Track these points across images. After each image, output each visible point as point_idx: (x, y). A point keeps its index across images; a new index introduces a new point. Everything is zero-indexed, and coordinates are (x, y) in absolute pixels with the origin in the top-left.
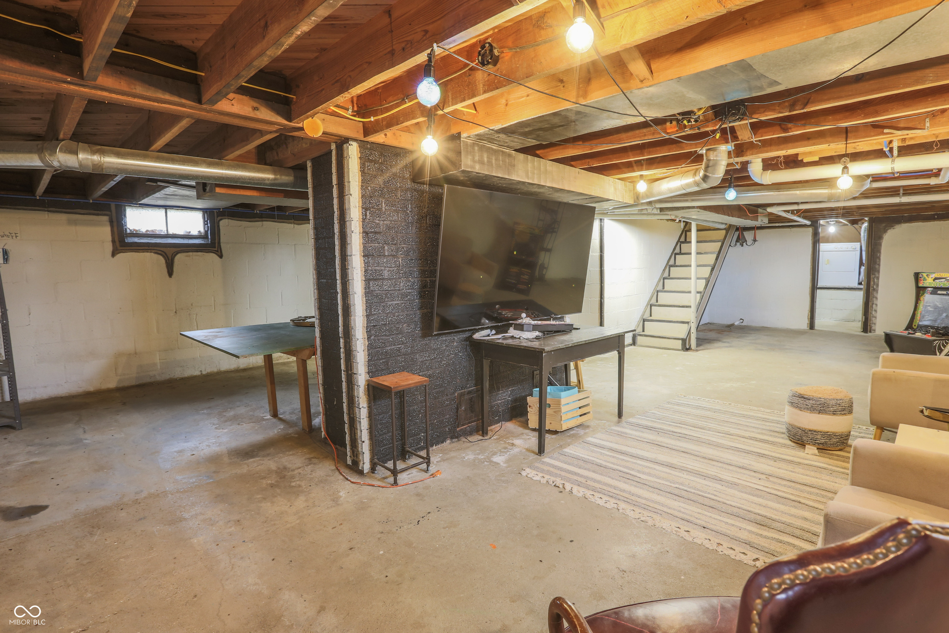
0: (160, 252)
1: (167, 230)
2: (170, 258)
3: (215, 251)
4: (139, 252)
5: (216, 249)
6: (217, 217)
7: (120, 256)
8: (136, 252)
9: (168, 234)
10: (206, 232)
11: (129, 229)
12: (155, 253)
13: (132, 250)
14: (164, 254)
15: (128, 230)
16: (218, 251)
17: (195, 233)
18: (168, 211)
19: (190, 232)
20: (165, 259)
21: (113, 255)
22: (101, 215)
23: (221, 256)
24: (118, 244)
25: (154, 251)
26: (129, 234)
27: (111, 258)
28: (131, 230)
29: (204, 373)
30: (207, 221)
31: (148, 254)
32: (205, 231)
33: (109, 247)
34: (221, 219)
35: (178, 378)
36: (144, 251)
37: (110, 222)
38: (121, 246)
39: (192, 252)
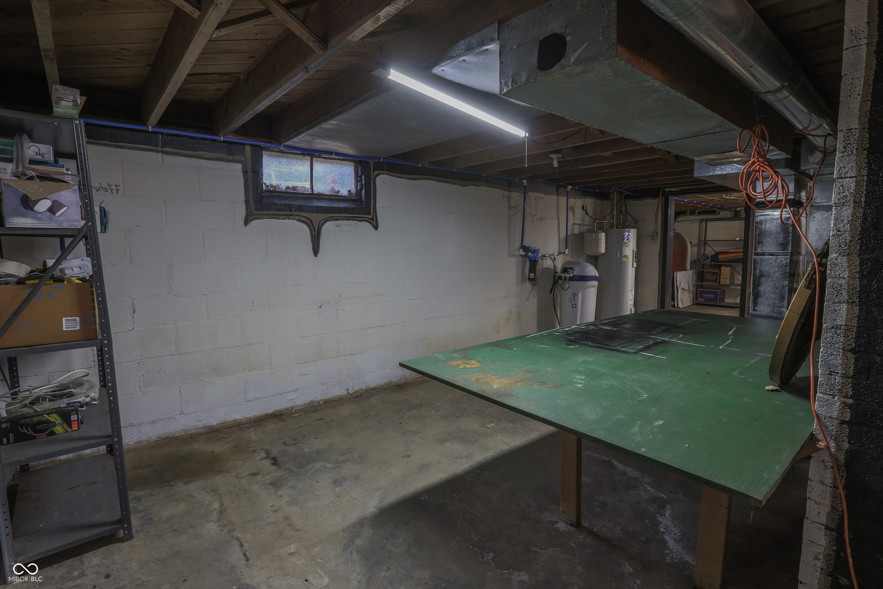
0: (304, 219)
1: (312, 188)
2: (316, 228)
3: (370, 219)
4: (279, 219)
5: (371, 217)
6: (373, 172)
7: (255, 223)
8: (275, 218)
9: (312, 194)
10: (359, 192)
11: (265, 184)
12: (299, 220)
13: (271, 215)
14: (309, 223)
15: (264, 186)
16: (372, 220)
17: (344, 192)
18: (314, 159)
19: (338, 192)
20: (310, 230)
21: (246, 222)
22: (232, 161)
23: (376, 227)
24: (252, 205)
25: (297, 218)
26: (267, 191)
27: (243, 227)
28: (267, 186)
29: (351, 392)
30: (361, 176)
31: (291, 221)
32: (357, 190)
33: (241, 211)
34: (378, 175)
35: (321, 400)
36: (285, 217)
37: (243, 172)
38: (257, 209)
39: (343, 220)
